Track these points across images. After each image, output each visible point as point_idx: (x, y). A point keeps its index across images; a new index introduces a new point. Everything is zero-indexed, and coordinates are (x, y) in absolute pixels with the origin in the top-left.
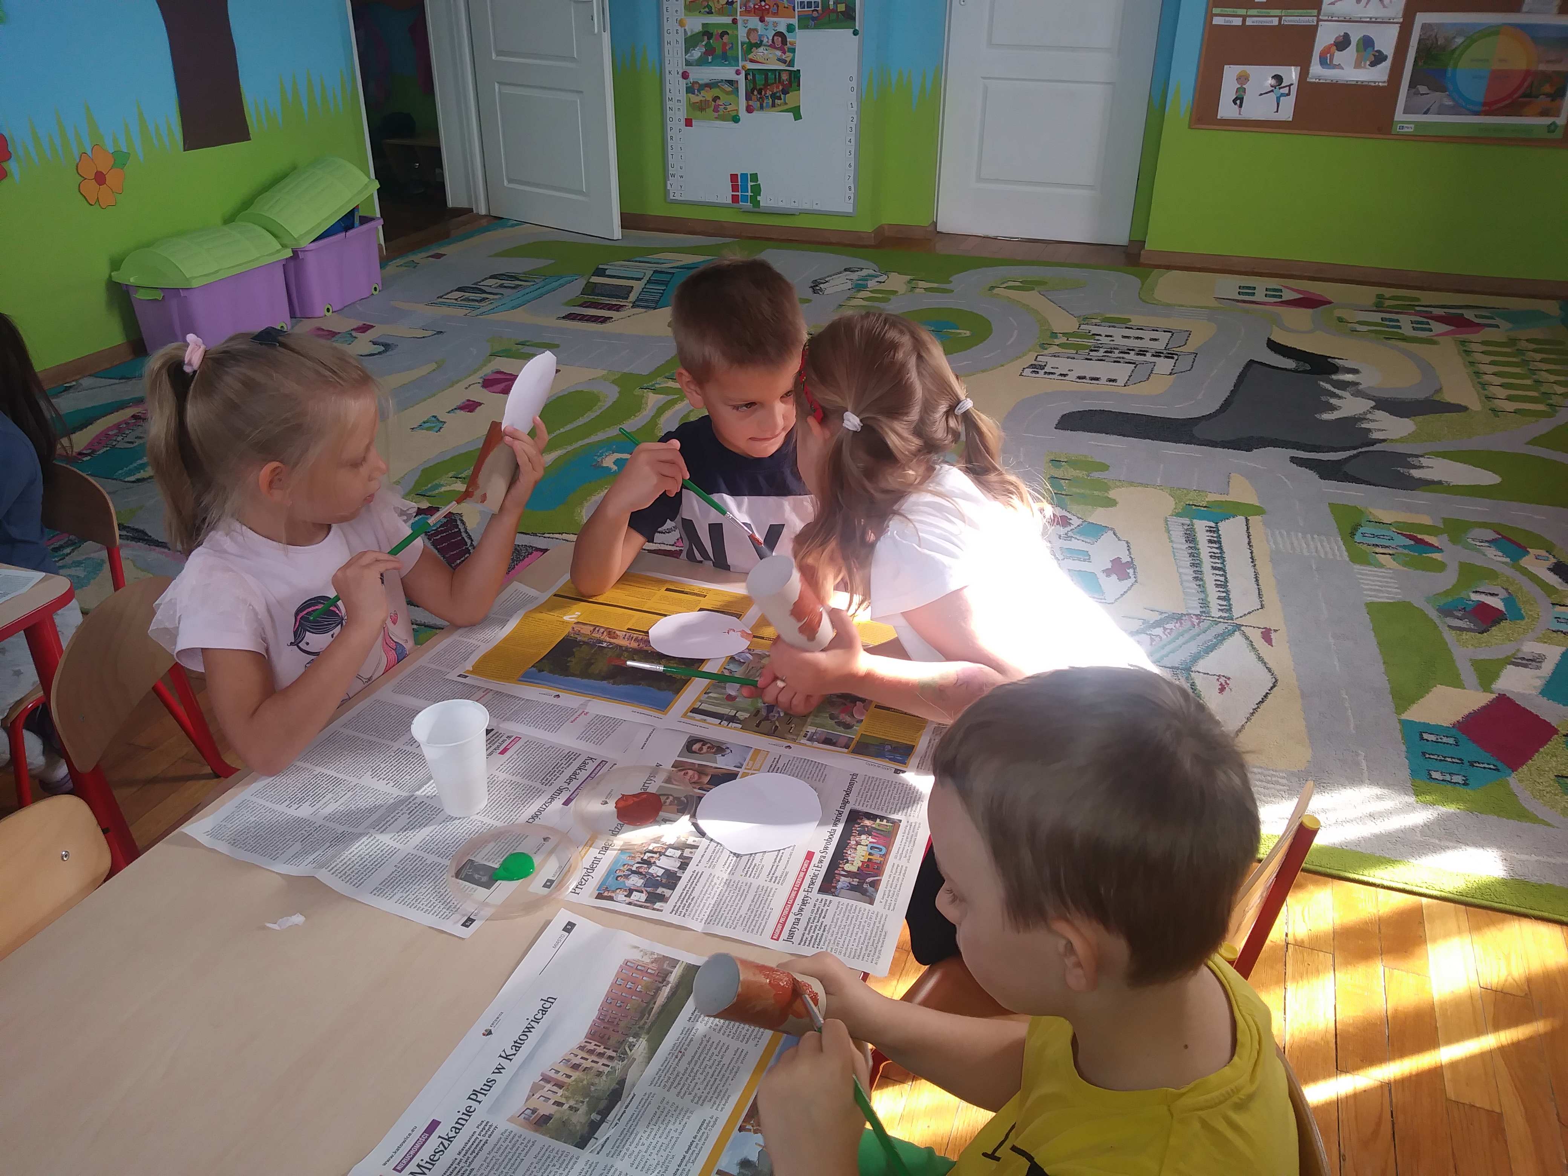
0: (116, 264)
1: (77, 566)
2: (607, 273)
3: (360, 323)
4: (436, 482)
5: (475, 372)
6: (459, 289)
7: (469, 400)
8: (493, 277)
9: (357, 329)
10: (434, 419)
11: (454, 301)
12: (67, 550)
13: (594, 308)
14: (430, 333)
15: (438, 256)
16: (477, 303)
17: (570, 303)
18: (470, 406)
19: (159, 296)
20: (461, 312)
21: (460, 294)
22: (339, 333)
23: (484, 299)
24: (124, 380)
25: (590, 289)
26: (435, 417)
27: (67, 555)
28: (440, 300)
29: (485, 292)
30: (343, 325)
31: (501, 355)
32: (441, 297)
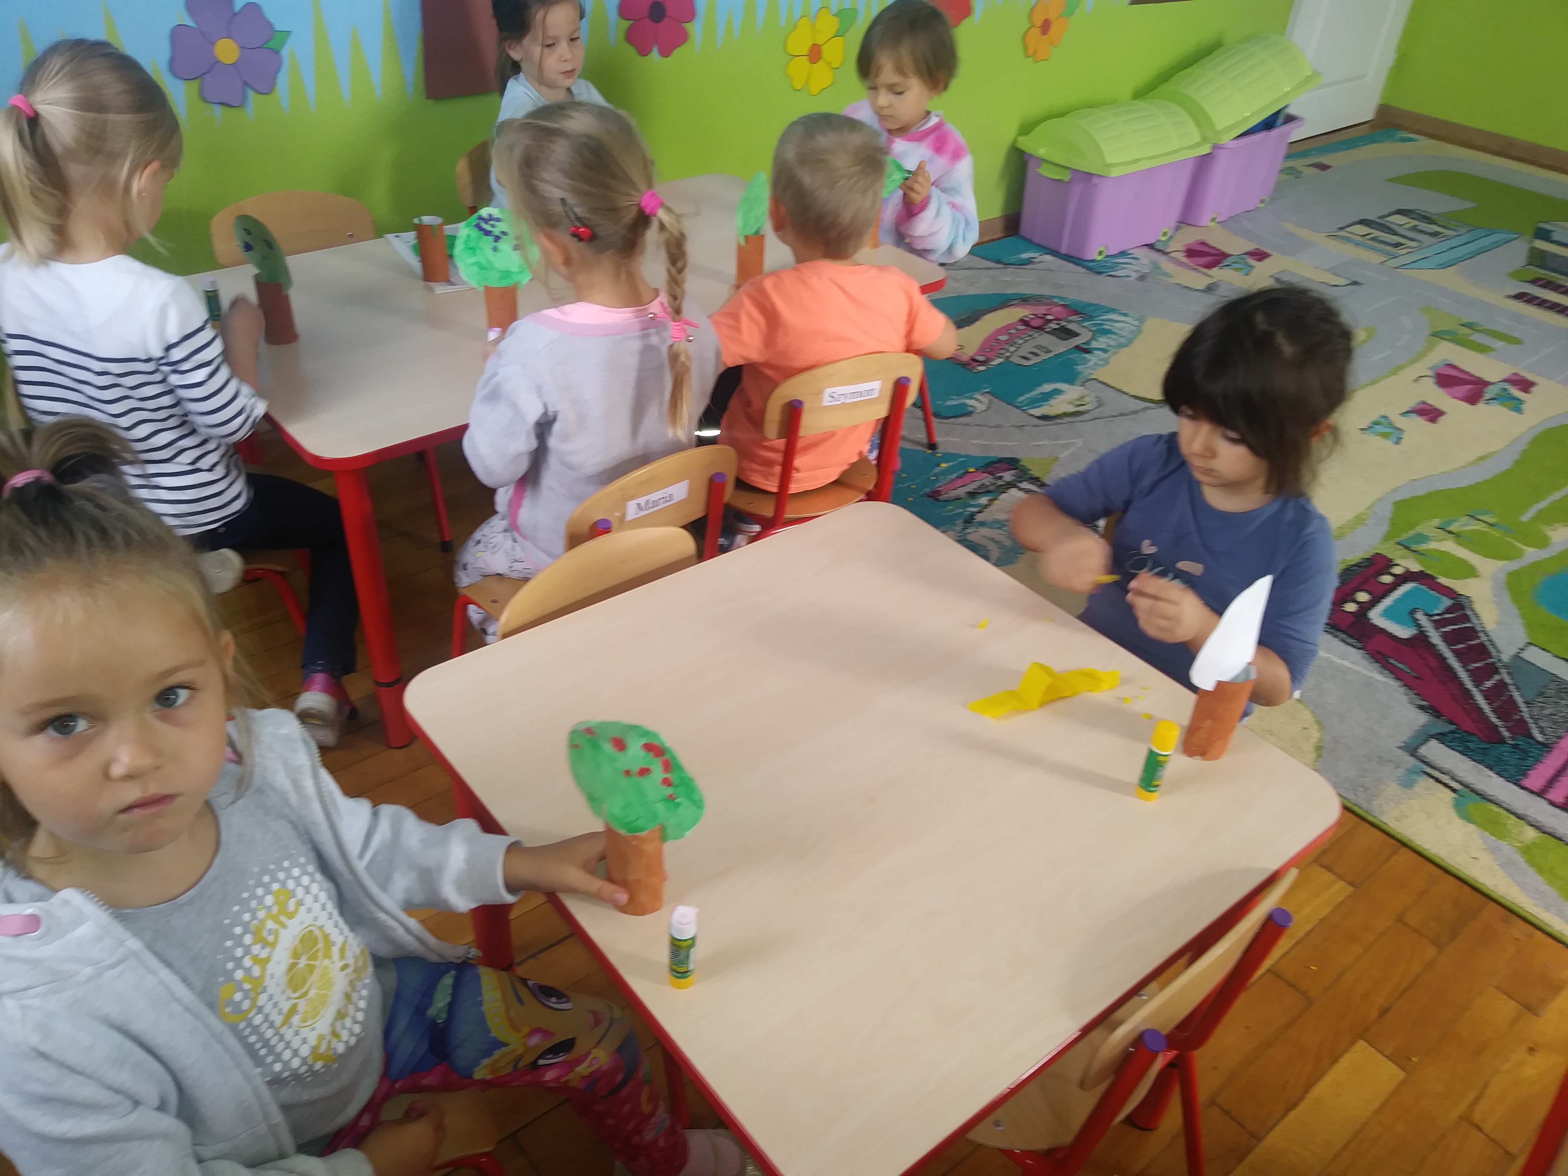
0: (1026, 129)
1: (999, 528)
2: (1556, 237)
3: (1251, 247)
4: (1419, 529)
5: (1421, 355)
6: (1363, 222)
7: (1424, 403)
8: (1401, 212)
9: (1251, 254)
10: (1383, 420)
11: (1359, 238)
12: (984, 500)
13: (1550, 289)
14: (1344, 282)
15: (1323, 167)
16: (1389, 248)
17: (1515, 275)
18: (1431, 414)
19: (1065, 176)
20: (1376, 258)
21: (1363, 230)
22: (1232, 255)
23: (1397, 245)
24: (1000, 266)
25: (1538, 258)
26: (1385, 417)
27: (986, 506)
28: (1340, 233)
29: (1395, 233)
30: (1234, 245)
31: (1446, 337)
32: (1341, 229)
